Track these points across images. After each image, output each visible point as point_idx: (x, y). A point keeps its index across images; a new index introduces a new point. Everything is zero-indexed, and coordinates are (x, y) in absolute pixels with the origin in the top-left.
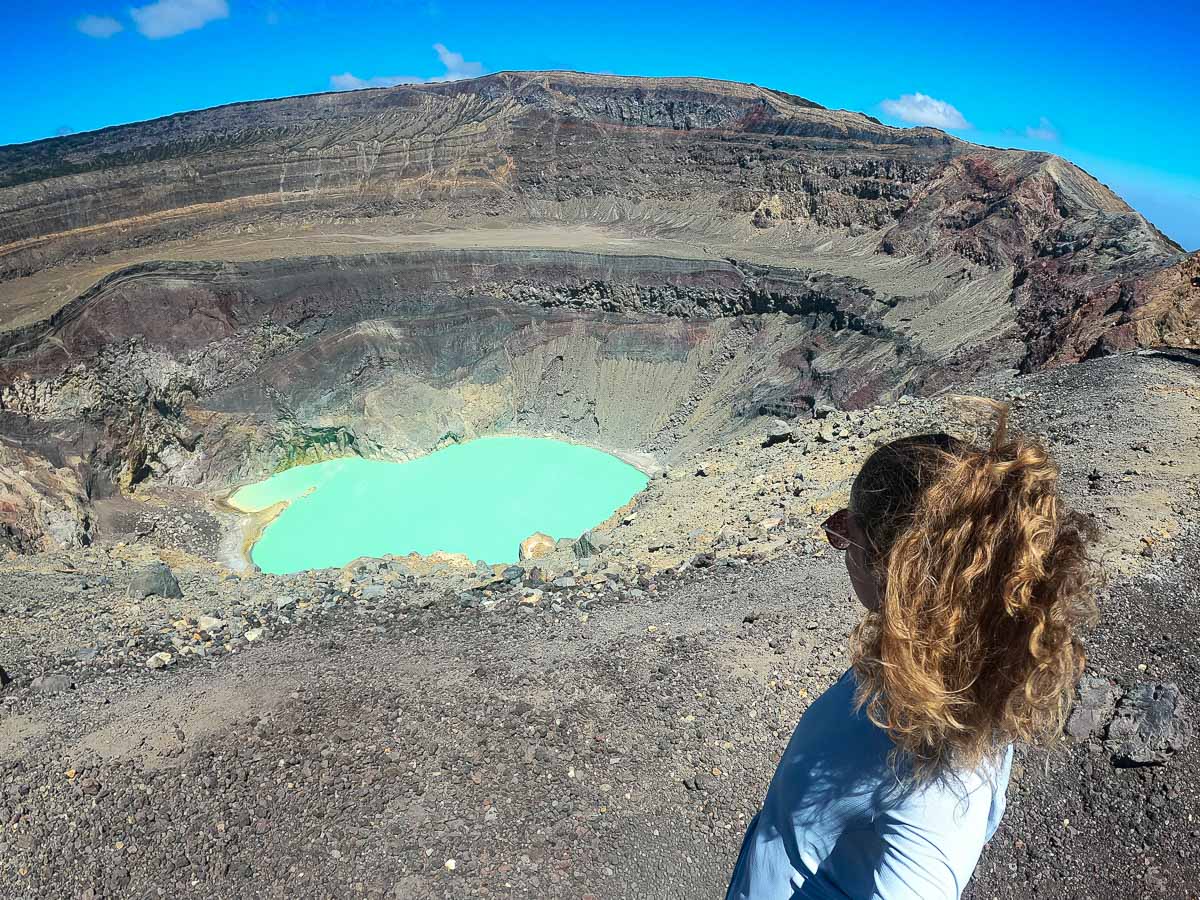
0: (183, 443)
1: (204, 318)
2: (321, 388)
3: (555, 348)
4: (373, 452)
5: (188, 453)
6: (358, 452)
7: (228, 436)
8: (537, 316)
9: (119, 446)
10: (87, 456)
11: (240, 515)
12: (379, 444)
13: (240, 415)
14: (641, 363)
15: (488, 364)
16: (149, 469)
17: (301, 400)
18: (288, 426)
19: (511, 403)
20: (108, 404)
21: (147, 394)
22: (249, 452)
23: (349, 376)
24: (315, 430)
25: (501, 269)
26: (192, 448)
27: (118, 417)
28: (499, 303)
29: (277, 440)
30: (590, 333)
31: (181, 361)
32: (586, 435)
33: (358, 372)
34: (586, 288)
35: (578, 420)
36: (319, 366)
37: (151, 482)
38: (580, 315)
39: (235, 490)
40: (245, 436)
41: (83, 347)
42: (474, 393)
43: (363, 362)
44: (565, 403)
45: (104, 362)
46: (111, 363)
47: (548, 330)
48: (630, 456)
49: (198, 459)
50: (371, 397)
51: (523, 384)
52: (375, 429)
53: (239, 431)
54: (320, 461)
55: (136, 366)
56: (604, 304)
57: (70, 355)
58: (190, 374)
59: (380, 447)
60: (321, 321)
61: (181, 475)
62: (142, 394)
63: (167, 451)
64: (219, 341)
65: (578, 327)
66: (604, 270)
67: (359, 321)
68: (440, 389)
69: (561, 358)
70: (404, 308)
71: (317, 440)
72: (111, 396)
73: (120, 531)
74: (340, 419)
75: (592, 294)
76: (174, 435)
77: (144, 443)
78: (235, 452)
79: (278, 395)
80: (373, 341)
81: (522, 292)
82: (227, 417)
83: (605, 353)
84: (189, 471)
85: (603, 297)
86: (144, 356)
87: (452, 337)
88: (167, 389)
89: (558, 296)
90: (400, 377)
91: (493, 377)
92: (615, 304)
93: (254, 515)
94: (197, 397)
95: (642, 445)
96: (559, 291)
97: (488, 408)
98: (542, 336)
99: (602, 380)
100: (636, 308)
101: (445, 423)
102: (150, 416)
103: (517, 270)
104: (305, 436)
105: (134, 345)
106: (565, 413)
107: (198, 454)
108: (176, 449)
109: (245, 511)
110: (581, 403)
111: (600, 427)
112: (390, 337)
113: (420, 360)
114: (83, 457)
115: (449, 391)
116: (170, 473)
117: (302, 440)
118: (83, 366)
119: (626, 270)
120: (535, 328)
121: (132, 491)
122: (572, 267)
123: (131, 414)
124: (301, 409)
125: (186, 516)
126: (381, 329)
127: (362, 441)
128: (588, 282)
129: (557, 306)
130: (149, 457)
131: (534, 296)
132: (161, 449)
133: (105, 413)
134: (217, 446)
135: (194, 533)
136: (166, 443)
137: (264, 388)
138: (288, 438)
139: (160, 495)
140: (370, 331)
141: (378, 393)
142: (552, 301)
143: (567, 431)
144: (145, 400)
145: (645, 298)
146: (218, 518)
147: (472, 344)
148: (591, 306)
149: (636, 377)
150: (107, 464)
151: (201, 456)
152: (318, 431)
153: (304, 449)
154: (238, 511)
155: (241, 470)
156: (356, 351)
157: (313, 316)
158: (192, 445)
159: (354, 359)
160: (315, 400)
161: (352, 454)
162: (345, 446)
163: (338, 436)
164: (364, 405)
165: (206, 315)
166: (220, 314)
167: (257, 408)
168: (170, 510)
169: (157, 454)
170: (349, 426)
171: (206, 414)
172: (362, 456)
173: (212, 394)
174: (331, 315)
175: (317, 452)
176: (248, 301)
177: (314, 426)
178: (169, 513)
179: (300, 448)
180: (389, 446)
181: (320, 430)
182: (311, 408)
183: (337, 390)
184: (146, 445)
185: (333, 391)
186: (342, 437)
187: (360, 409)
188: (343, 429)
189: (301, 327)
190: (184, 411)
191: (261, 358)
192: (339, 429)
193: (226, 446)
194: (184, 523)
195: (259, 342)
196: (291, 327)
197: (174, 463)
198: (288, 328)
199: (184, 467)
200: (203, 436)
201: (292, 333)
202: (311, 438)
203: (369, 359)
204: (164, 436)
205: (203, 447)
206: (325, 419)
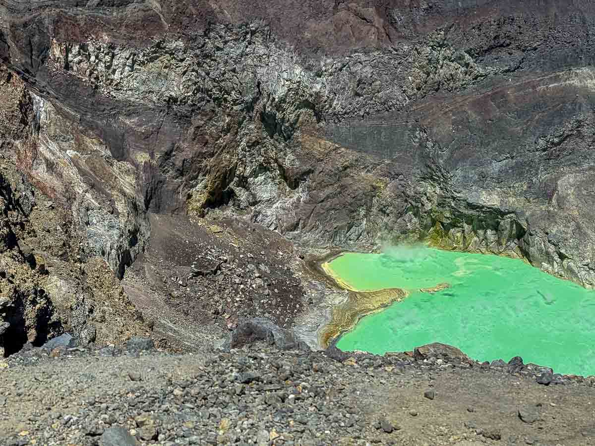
0: (284, 175)
1: (352, 18)
2: (495, 149)
4: (550, 261)
5: (288, 189)
6: (526, 254)
9: (202, 156)
10: (158, 155)
11: (333, 288)
12: (563, 251)
13: (370, 159)
16: (231, 194)
17: (464, 158)
18: (432, 190)
20: (202, 99)
21: (255, 100)
22: (369, 210)
23: (541, 142)
24: (471, 206)
26: (294, 185)
27: (210, 119)
31: (308, 69)
33: (556, 140)
36: (500, 119)
37: (229, 212)
39: (334, 254)
40: (369, 188)
41: (185, 21)
43: (568, 127)
45: (210, 45)
46: (218, 49)
49: (299, 199)
50: (567, 181)
52: (562, 228)
53: (364, 178)
54: (465, 249)
55: (249, 61)
57: (167, 26)
58: (318, 87)
59: (562, 257)
60: (518, 55)
61: (270, 213)
62: (249, 98)
63: (261, 178)
64: (366, 53)
67: (578, 64)
71: (470, 221)
72: (207, 91)
73: (173, 259)
74: (512, 200)
76: (276, 161)
77: (235, 160)
78: (350, 204)
79: (430, 144)
82: (351, 156)
84: (282, 212)
86: (262, 50)
88: (283, 100)
93: (353, 295)
94: (319, 121)
102: (252, 129)
104: (453, 211)
105: (253, 33)
107: (300, 194)
108: (273, 179)
109: (342, 285)
114: (152, 155)
116: (258, 208)
117: (448, 215)
118: (181, 44)
121: (202, 215)
123: (227, 120)
124: (459, 173)
125: (262, 267)
127: (537, 242)
130: (236, 179)
132: (255, 174)
133: (195, 109)
134: (328, 191)
135: (266, 292)
136: (263, 168)
137: (414, 130)
138: (428, 206)
139: (236, 231)
141: (580, 177)
144: (249, 108)
146: (304, 284)
150: (181, 172)
151: (304, 197)
152: (476, 209)
153: (447, 228)
154: (332, 283)
155: (352, 230)
156: (561, 109)
157: (508, 45)
158: (296, 179)
159: (557, 121)
160: (482, 164)
161: (516, 253)
162: (508, 240)
163: (502, 223)
164: (555, 190)
165: (357, 14)
166: (376, 18)
167: (396, 155)
168: (244, 253)
169: (247, 178)
170: (523, 213)
171: (325, 145)
172: (530, 261)
173: (340, 121)
174: (535, 49)
175: (464, 237)
176: (418, 7)
177: (470, 200)
178: (241, 256)
179: (442, 224)
180: (577, 259)
181: (478, 207)
182: (473, 175)
183: (519, 158)
184: (237, 163)
185: (512, 158)
186: (508, 227)
187: (547, 193)
188: (512, 215)
189: (487, 57)
190: (297, 133)
191: (419, 89)
192: (507, 214)
193: (340, 193)
194: (257, 275)
195: (421, 67)
196: (472, 56)
197: (266, 196)
198: (467, 56)
199: (278, 204)
200: (313, 172)
201: (472, 64)
202: (461, 215)
203: (580, 124)
204: (263, 158)
205: (309, 187)
206: (490, 194)
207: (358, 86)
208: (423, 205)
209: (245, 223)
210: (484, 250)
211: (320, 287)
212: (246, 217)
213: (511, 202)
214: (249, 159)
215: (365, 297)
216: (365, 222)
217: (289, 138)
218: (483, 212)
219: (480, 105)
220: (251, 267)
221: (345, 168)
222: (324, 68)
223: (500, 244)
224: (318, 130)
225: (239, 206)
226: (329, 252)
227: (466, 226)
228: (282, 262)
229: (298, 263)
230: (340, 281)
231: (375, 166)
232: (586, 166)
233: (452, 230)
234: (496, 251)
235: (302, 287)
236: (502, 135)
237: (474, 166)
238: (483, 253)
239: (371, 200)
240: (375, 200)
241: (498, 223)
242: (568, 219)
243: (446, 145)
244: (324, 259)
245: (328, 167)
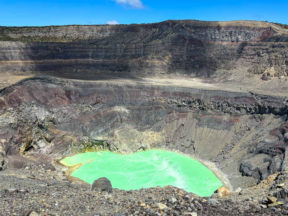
0: (47, 139)
2: (100, 127)
3: (181, 121)
4: (115, 150)
5: (48, 143)
6: (110, 150)
7: (64, 139)
8: (175, 110)
9: (22, 138)
10: (8, 140)
11: (64, 167)
12: (117, 148)
13: (70, 133)
14: (212, 129)
15: (158, 124)
16: (32, 147)
17: (93, 130)
18: (86, 138)
19: (164, 139)
20: (20, 123)
21: (36, 121)
22: (71, 145)
23: (110, 124)
25: (164, 93)
26: (50, 142)
27: (23, 128)
28: (163, 104)
29: (82, 142)
30: (194, 117)
31: (50, 112)
32: (190, 153)
33: (113, 123)
34: (194, 101)
35: (187, 147)
36: (100, 119)
37: (32, 152)
38: (191, 111)
40: (70, 140)
41: (12, 102)
42: (152, 134)
43: (115, 119)
44: (183, 141)
45: (21, 108)
46: (23, 109)
47: (179, 115)
48: (206, 163)
49: (52, 146)
50: (116, 132)
51: (169, 133)
52: (117, 142)
53: (69, 138)
54: (96, 151)
55: (33, 111)
56: (200, 107)
57: (7, 104)
58: (53, 116)
59: (117, 149)
60: (102, 105)
61: (44, 151)
62: (34, 121)
63: (40, 141)
64: (65, 107)
65: (190, 115)
66: (201, 95)
67: (115, 105)
68: (140, 131)
69: (183, 125)
70: (131, 103)
71: (96, 144)
72: (21, 120)
73: (16, 167)
74: (105, 138)
75: (196, 103)
76: (44, 136)
77: (32, 138)
78: (66, 145)
79: (84, 127)
80: (119, 113)
81: (171, 101)
82: (64, 132)
83: (200, 124)
84: (47, 149)
85: (199, 105)
86: (36, 108)
87: (146, 115)
88: (44, 120)
89: (183, 103)
90: (127, 126)
91: (158, 130)
92: (204, 107)
93: (69, 167)
94: (55, 125)
95: (211, 160)
96: (184, 102)
97: (156, 140)
98: (176, 117)
99: (197, 134)
100: (212, 109)
101: (141, 143)
102: (36, 129)
103: (170, 93)
104: (92, 142)
105: (33, 104)
106: (183, 144)
107: (52, 144)
108: (44, 141)
109: (66, 166)
110: (189, 142)
111: (195, 151)
112: (125, 112)
113: (134, 121)
114: (6, 140)
115: (143, 133)
116: (40, 149)
118: (12, 109)
119: (209, 96)
120: (175, 114)
121: (24, 154)
122: (189, 93)
123: (28, 127)
124: (92, 133)
125: (43, 165)
126: (122, 109)
127: (112, 146)
128: (195, 99)
129: (183, 107)
130: (33, 143)
131: (175, 103)
132: (38, 141)
133: (18, 126)
134: (60, 142)
136: (40, 139)
137: (80, 124)
138: (86, 142)
139: (35, 156)
140: (118, 110)
141: (119, 130)
142: (181, 105)
143: (183, 151)
144: (34, 123)
145: (216, 106)
146: (55, 167)
147: (152, 117)
148: (195, 108)
149: (210, 134)
150: (16, 143)
151: (53, 145)
152: (97, 141)
153: (91, 147)
154: (63, 165)
155: (67, 151)
156: (113, 116)
157: (99, 103)
158: (50, 141)
159: (112, 118)
160: (97, 130)
161: (108, 150)
162: (105, 147)
164: (114, 134)
165: (61, 97)
166: (66, 98)
167: (76, 131)
168: (38, 162)
169: (36, 142)
170: (108, 140)
171: (57, 130)
172: (111, 151)
173: (60, 124)
174: (105, 103)
175: (95, 148)
176: (77, 95)
177: (96, 139)
178: (37, 163)
179: (90, 146)
180: (120, 149)
182: (96, 133)
184: (33, 139)
185: (104, 128)
186: (105, 144)
187: (112, 135)
189: (95, 106)
190: (49, 129)
191: (80, 114)
192: (104, 141)
193: (63, 142)
194: (42, 167)
195: (80, 109)
196: (91, 105)
197: (42, 146)
198: (90, 106)
199: (46, 148)
200: (55, 138)
201: (92, 107)
202: (94, 143)
203: (117, 119)
204: (40, 136)
205: (54, 142)
206: (100, 137)
207: (64, 115)
208: (84, 142)
209: (37, 154)
210: (100, 150)
211: (60, 167)
212: (37, 152)
214: (36, 137)
215: (72, 167)
216: (70, 149)
217: (47, 130)
218: (99, 141)
219: (95, 117)
220: (40, 165)
221: (63, 136)
222: (54, 111)
223: (103, 148)
224: (55, 127)
225: (35, 150)
226: (62, 158)
228: (49, 163)
229: (53, 162)
230: (65, 165)
231: (71, 134)
232: (120, 128)
233: (92, 147)
234: (103, 150)
235: (55, 168)
236: (101, 123)
237: (95, 131)
239: (71, 143)
240: (72, 143)
241: (103, 143)
242: (117, 140)
243: (88, 127)
244: (60, 160)
245: (59, 136)
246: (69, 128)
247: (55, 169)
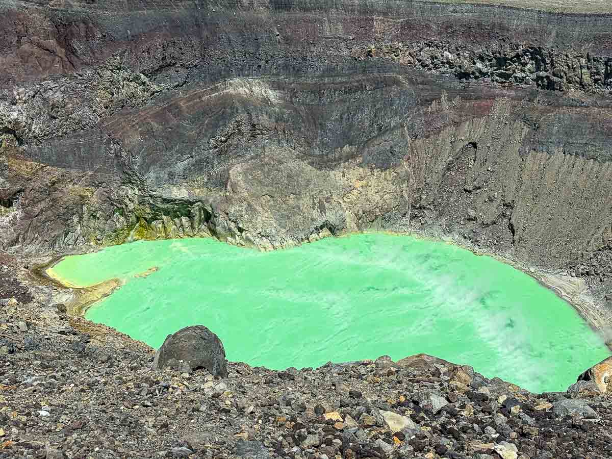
1: (35, 49)
2: (178, 152)
3: (468, 132)
4: (233, 235)
5: (3, 209)
6: (214, 233)
7: (57, 195)
8: (449, 90)
11: (60, 289)
12: (241, 226)
13: (74, 173)
14: (580, 161)
15: (383, 144)
17: (154, 162)
18: (131, 192)
19: (406, 195)
22: (81, 217)
23: (212, 142)
24: (165, 201)
25: (409, 26)
26: (8, 204)
28: (402, 69)
29: (117, 206)
30: (516, 115)
31: (3, 98)
32: (496, 246)
33: (223, 139)
34: (518, 56)
35: (487, 225)
36: (178, 126)
38: (505, 92)
39: (56, 259)
40: (78, 198)
42: (361, 178)
43: (230, 127)
44: (475, 201)
47: (462, 108)
48: (552, 279)
49: (15, 217)
50: (237, 171)
51: (422, 173)
52: (237, 208)
53: (72, 190)
54: (167, 237)
56: (539, 78)
58: (14, 115)
59: (241, 230)
60: (183, 72)
64: (55, 80)
65: (501, 108)
66: (544, 32)
67: (230, 76)
68: (320, 169)
69: (475, 145)
70: (286, 67)
71: (167, 213)
74: (197, 191)
75: (526, 64)
78: (64, 214)
79: (124, 154)
80: (245, 103)
81: (433, 58)
82: (57, 172)
83: (534, 143)
85: (538, 69)
87: (341, 108)
89: (479, 65)
90: (273, 150)
91: (385, 162)
92: (555, 79)
93: (78, 291)
94: (21, 144)
95: (570, 267)
96: (482, 59)
97: (377, 198)
98: (452, 115)
99: (525, 177)
100: (582, 86)
101: (322, 209)
103: (428, 27)
104: (152, 207)
106: (472, 213)
107: (16, 211)
109: (68, 286)
110: (495, 205)
111: (516, 237)
112: (266, 101)
113: (300, 131)
115: (332, 173)
117: (148, 211)
119: (575, 34)
120: (446, 105)
122: (502, 27)
124: (152, 174)
126: (256, 89)
127: (221, 220)
128: (521, 48)
129: (476, 78)
131: (448, 63)
134: (42, 205)
137: (108, 143)
138: (131, 206)
140: (243, 91)
141: (245, 165)
142: (470, 71)
143: (473, 239)
145: (598, 74)
146: (32, 290)
147: (365, 117)
148: (522, 80)
149: (573, 177)
151: (20, 214)
152: (169, 202)
153: (149, 222)
154: (59, 285)
155: (69, 236)
156: (223, 113)
157: (174, 64)
158: (9, 200)
159: (221, 123)
160: (169, 165)
161: (207, 234)
162: (199, 224)
163: (192, 211)
164: (228, 178)
165: (39, 46)
166: (58, 48)
167: (97, 167)
170: (207, 200)
171: (31, 165)
172: (218, 238)
173: (41, 143)
174: (196, 66)
175: (165, 227)
176: (94, 36)
177: (165, 196)
179: (145, 219)
180: (252, 230)
181: (172, 201)
182: (164, 175)
183: (197, 157)
185: (192, 157)
186: (198, 213)
187: (222, 182)
188: (199, 203)
189: (159, 76)
191: (106, 108)
192: (194, 203)
193: (52, 206)
195: (106, 89)
196: (146, 75)
198: (142, 76)
200: (24, 190)
201: (148, 82)
202: (159, 209)
203: (239, 124)
205: (23, 205)
206: (179, 189)
207: (52, 109)
208: (127, 206)
210: (181, 235)
211: (47, 290)
213: (197, 193)
215: (89, 291)
216: (79, 228)
218: (176, 204)
219: (160, 116)
221: (54, 183)
222: (17, 97)
223: (193, 228)
224: (22, 153)
226: (51, 258)
227: (165, 218)
228: (8, 275)
229: (23, 273)
230: (64, 282)
231: (79, 178)
232: (248, 156)
233: (154, 223)
234: (191, 234)
235: (30, 293)
236: (182, 140)
237: (163, 167)
238: (181, 238)
239: (82, 208)
240: (85, 208)
241: (189, 211)
242: (241, 200)
243: (138, 153)
244: (47, 266)
245: (38, 185)
246: (70, 157)
247: (29, 297)
